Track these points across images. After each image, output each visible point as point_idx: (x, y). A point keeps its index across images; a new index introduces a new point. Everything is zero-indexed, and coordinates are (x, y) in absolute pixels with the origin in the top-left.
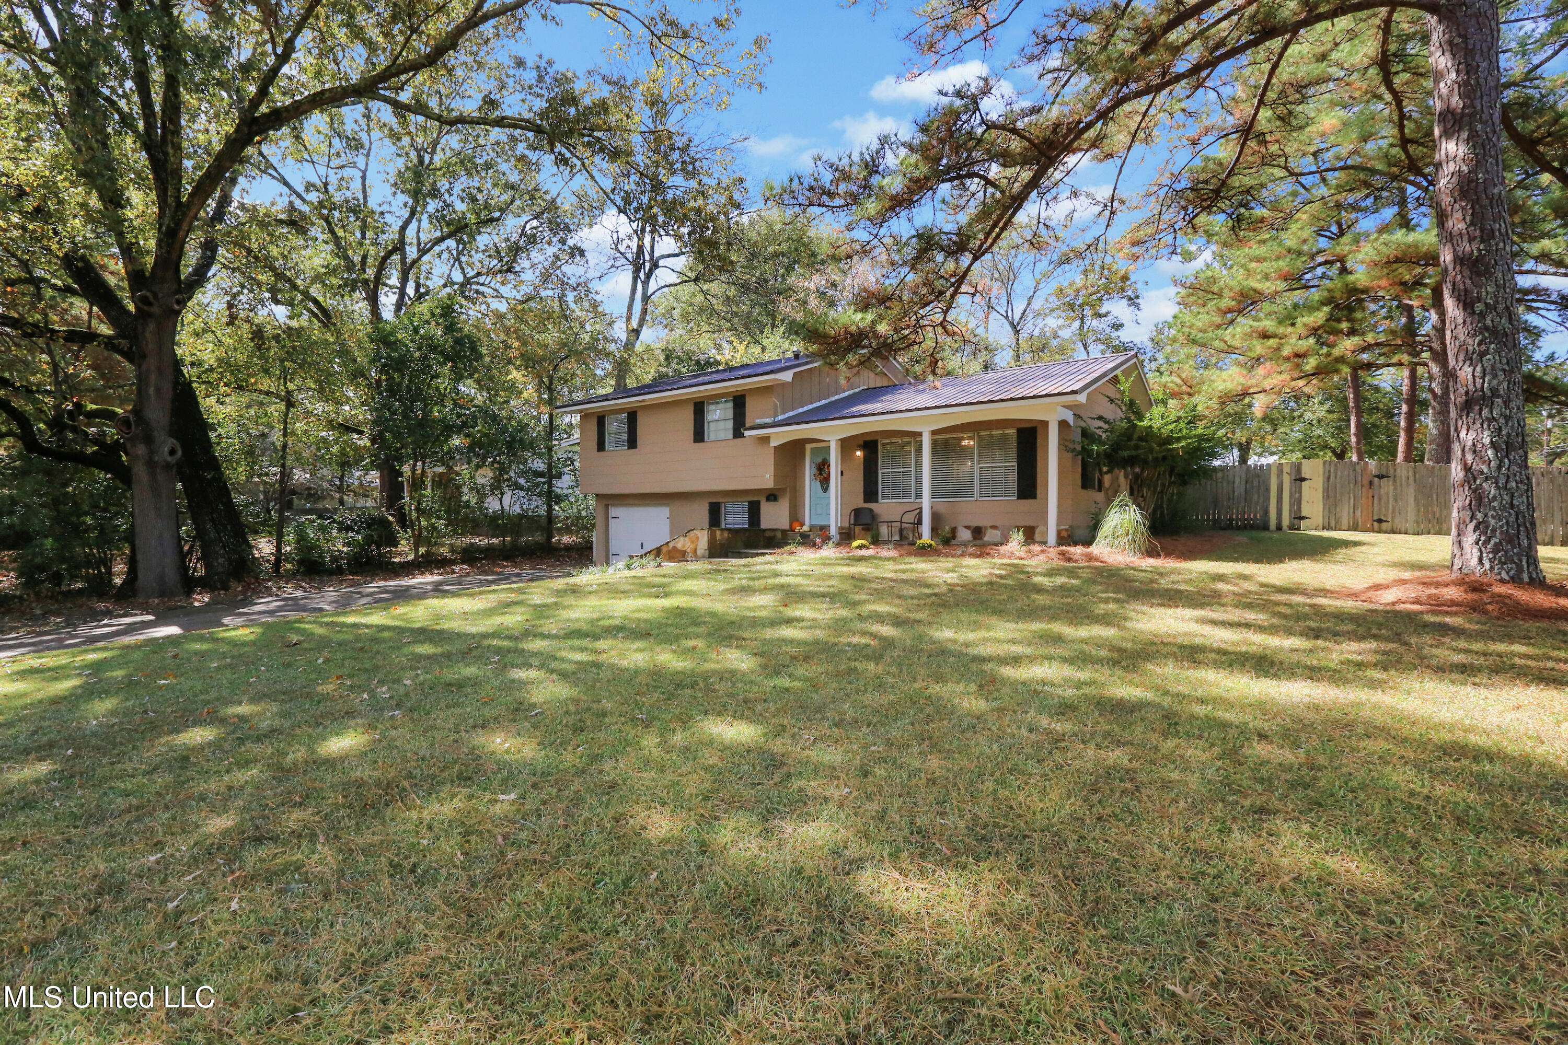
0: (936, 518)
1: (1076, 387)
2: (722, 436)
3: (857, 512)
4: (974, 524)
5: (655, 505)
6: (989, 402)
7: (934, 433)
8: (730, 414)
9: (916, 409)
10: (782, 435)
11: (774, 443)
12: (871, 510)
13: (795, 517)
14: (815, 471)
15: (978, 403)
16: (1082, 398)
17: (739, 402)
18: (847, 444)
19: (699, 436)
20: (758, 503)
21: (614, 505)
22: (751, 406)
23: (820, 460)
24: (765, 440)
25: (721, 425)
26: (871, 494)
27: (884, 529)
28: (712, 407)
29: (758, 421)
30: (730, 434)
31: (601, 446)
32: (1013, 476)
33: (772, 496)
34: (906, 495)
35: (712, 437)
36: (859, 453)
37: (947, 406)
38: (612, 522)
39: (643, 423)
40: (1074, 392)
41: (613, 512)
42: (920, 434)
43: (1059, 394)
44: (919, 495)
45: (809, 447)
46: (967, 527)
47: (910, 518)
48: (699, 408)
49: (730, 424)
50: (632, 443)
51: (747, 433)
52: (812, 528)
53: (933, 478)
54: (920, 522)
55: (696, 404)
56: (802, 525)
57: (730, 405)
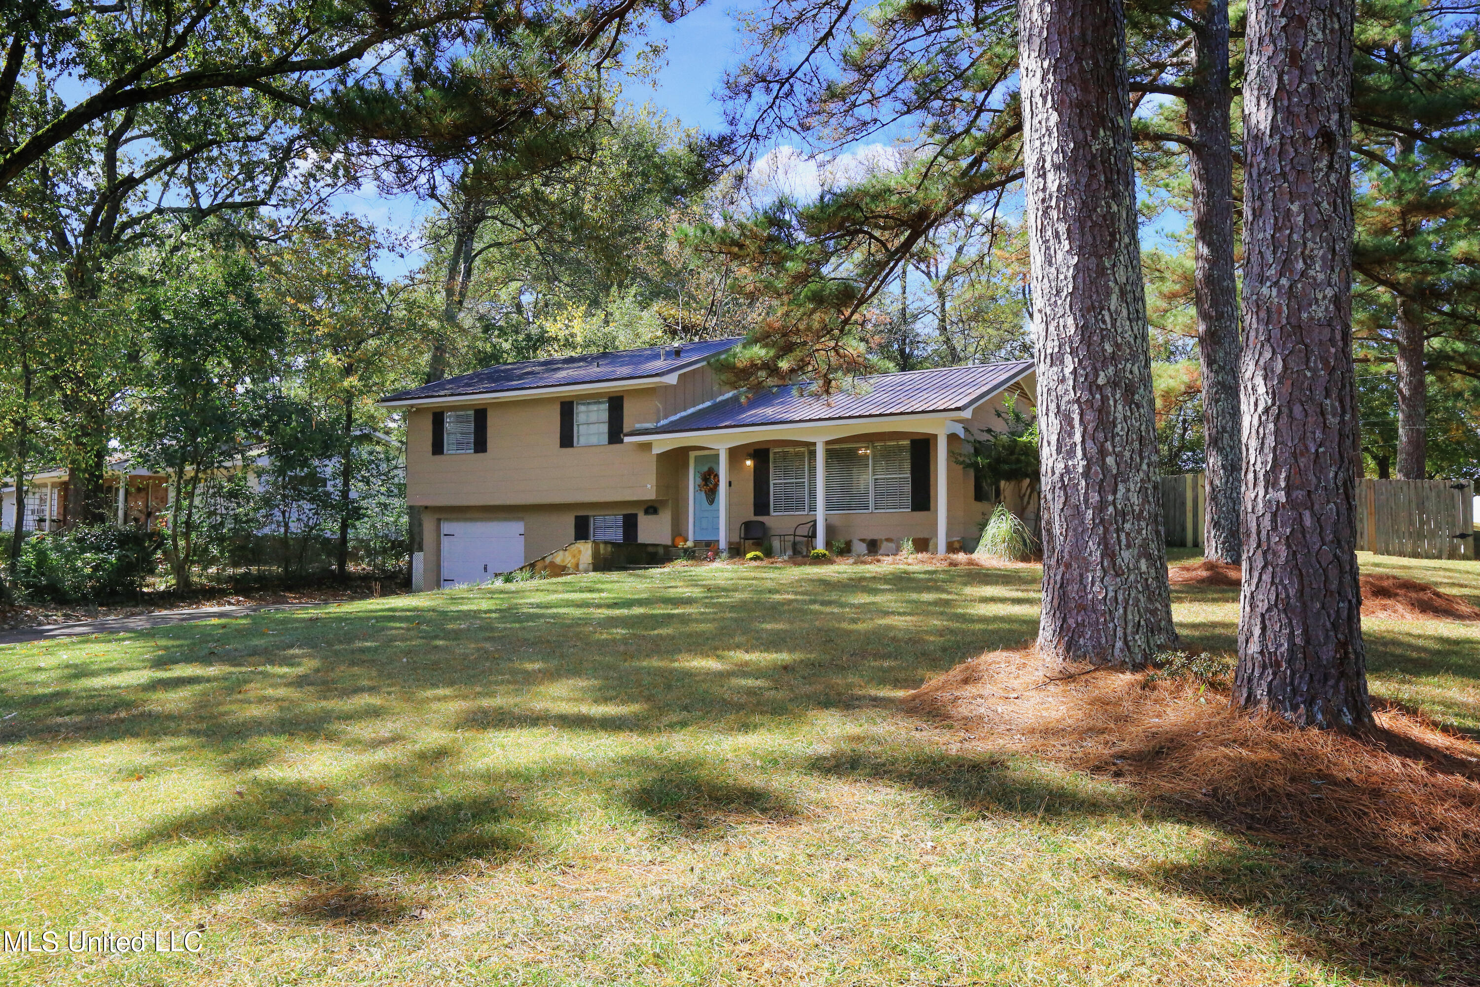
0: (830, 530)
1: (960, 404)
2: (594, 440)
3: (748, 526)
4: (870, 536)
5: (506, 519)
6: (880, 415)
7: (828, 443)
8: (605, 416)
9: (810, 420)
10: (664, 443)
11: (657, 450)
12: (762, 523)
13: (678, 531)
14: (699, 481)
15: (870, 416)
16: (967, 414)
17: (616, 404)
18: (735, 454)
19: (567, 440)
20: (635, 516)
21: (447, 519)
22: (630, 409)
23: (706, 469)
24: (648, 446)
25: (594, 429)
26: (761, 505)
27: (776, 544)
28: (582, 408)
29: (638, 426)
30: (605, 438)
31: (438, 448)
32: (908, 488)
33: (651, 509)
34: (800, 506)
35: (583, 441)
36: (749, 463)
37: (840, 418)
38: (445, 541)
39: (493, 422)
40: (958, 409)
41: (446, 527)
42: (814, 444)
43: (945, 410)
44: (813, 508)
45: (692, 455)
46: (863, 540)
47: (804, 530)
48: (567, 409)
49: (605, 428)
50: (480, 445)
51: (627, 439)
52: (697, 543)
53: (828, 488)
54: (814, 535)
55: (563, 404)
56: (686, 540)
57: (606, 406)
